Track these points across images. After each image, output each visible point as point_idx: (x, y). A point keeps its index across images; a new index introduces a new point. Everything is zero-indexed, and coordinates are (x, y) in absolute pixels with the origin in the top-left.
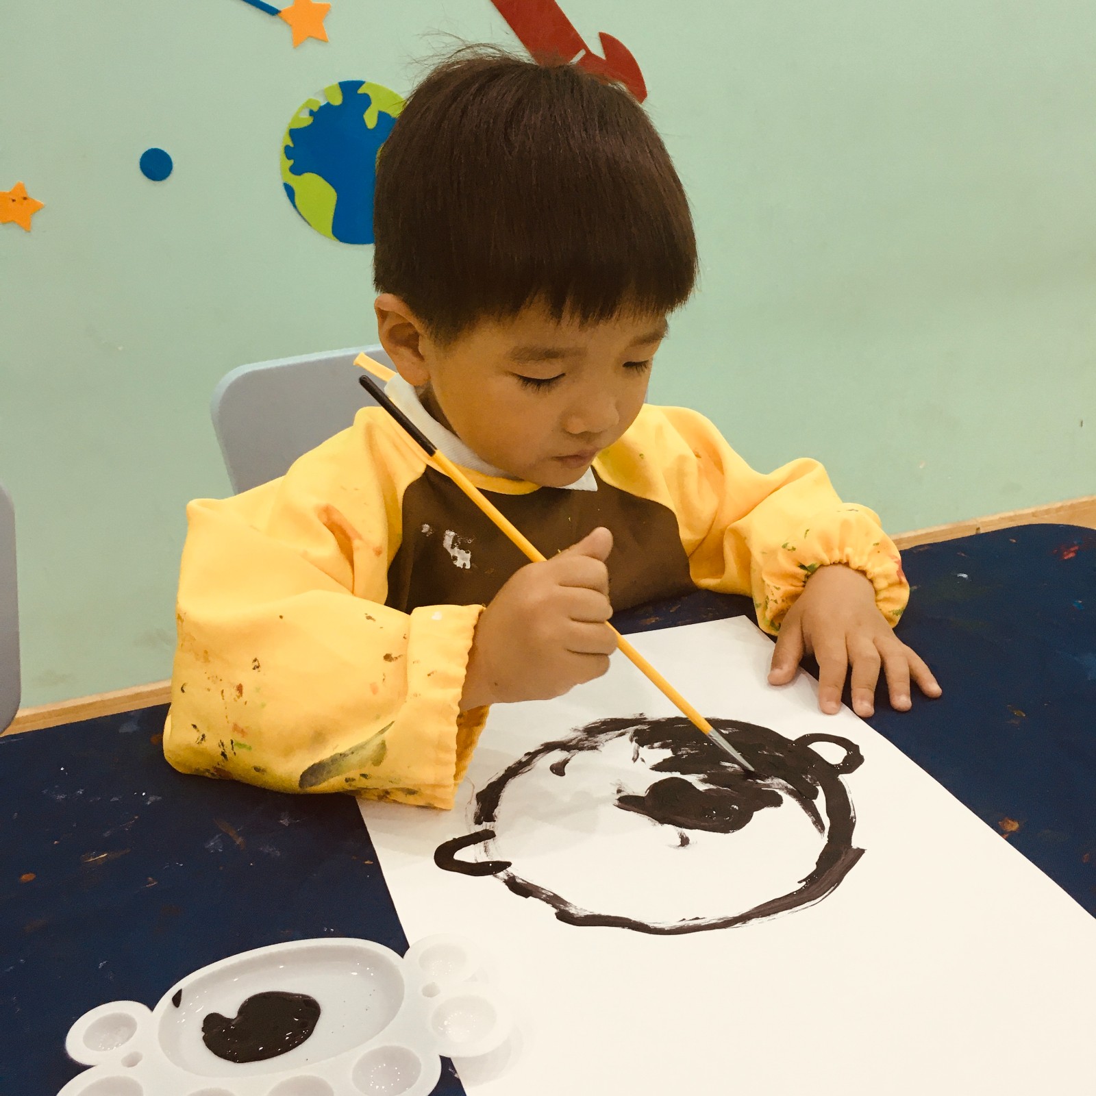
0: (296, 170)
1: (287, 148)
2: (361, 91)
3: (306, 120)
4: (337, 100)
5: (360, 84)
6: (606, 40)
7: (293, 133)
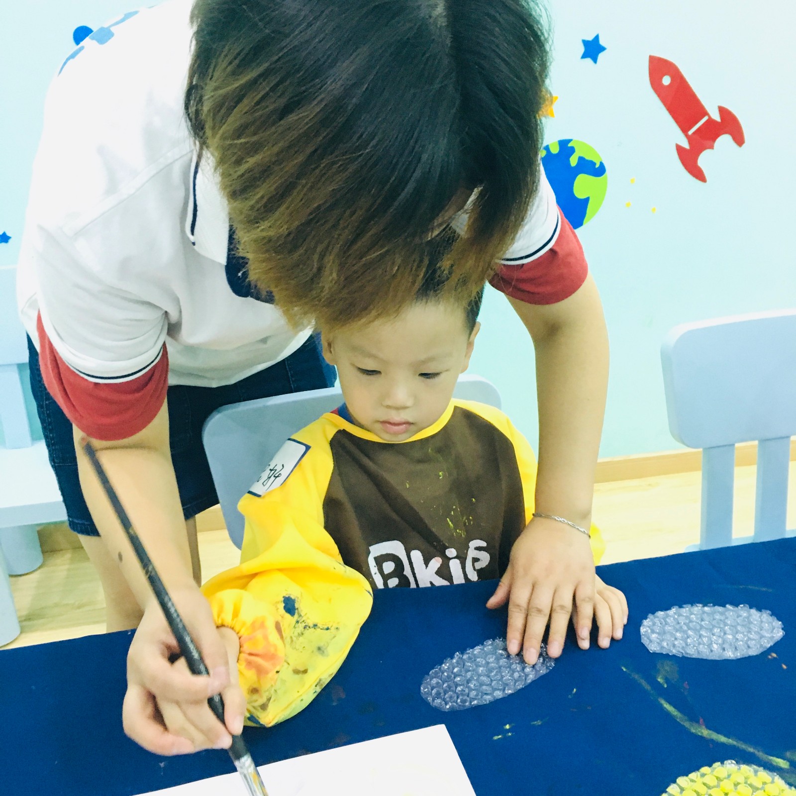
2: (570, 145)
4: (556, 150)
5: (570, 141)
6: (723, 111)
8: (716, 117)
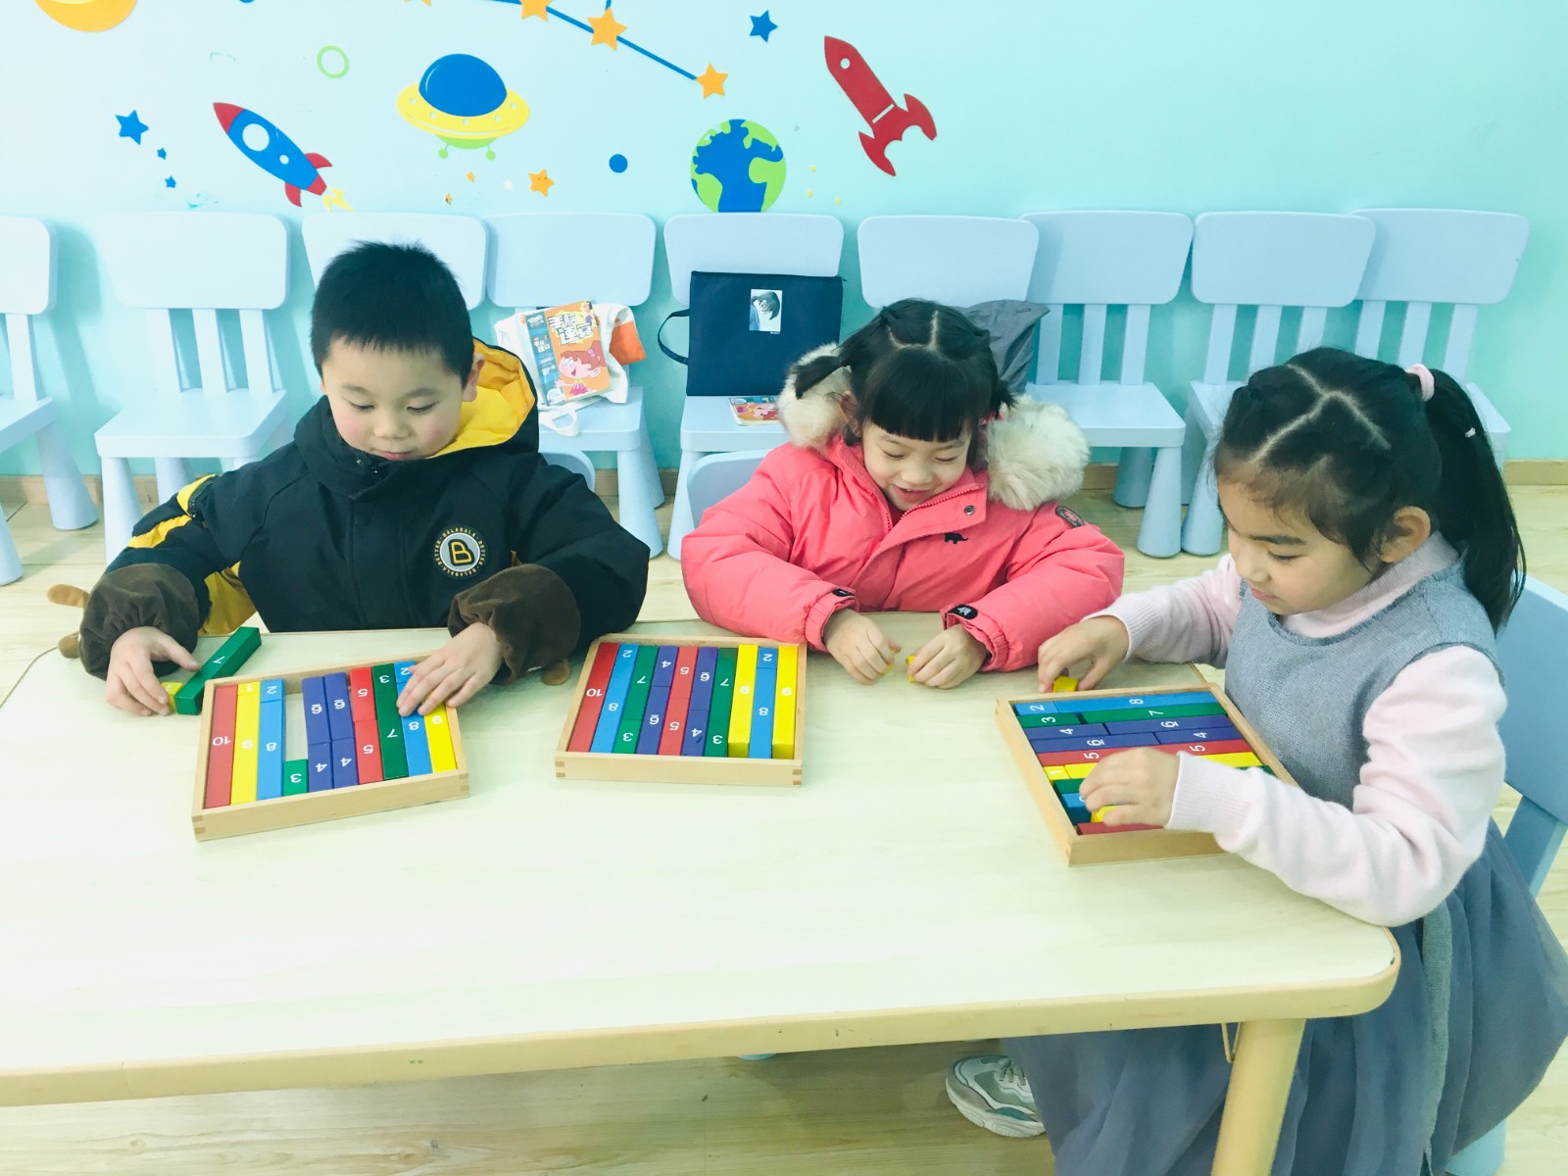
0: (699, 171)
1: (694, 158)
2: (743, 125)
3: (708, 142)
4: (727, 130)
5: (743, 121)
6: (909, 99)
7: (699, 149)
8: (903, 105)
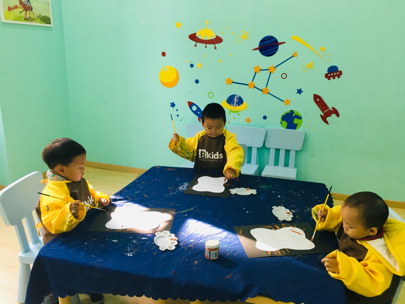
1: (282, 117)
2: (293, 111)
4: (290, 112)
8: (331, 109)
